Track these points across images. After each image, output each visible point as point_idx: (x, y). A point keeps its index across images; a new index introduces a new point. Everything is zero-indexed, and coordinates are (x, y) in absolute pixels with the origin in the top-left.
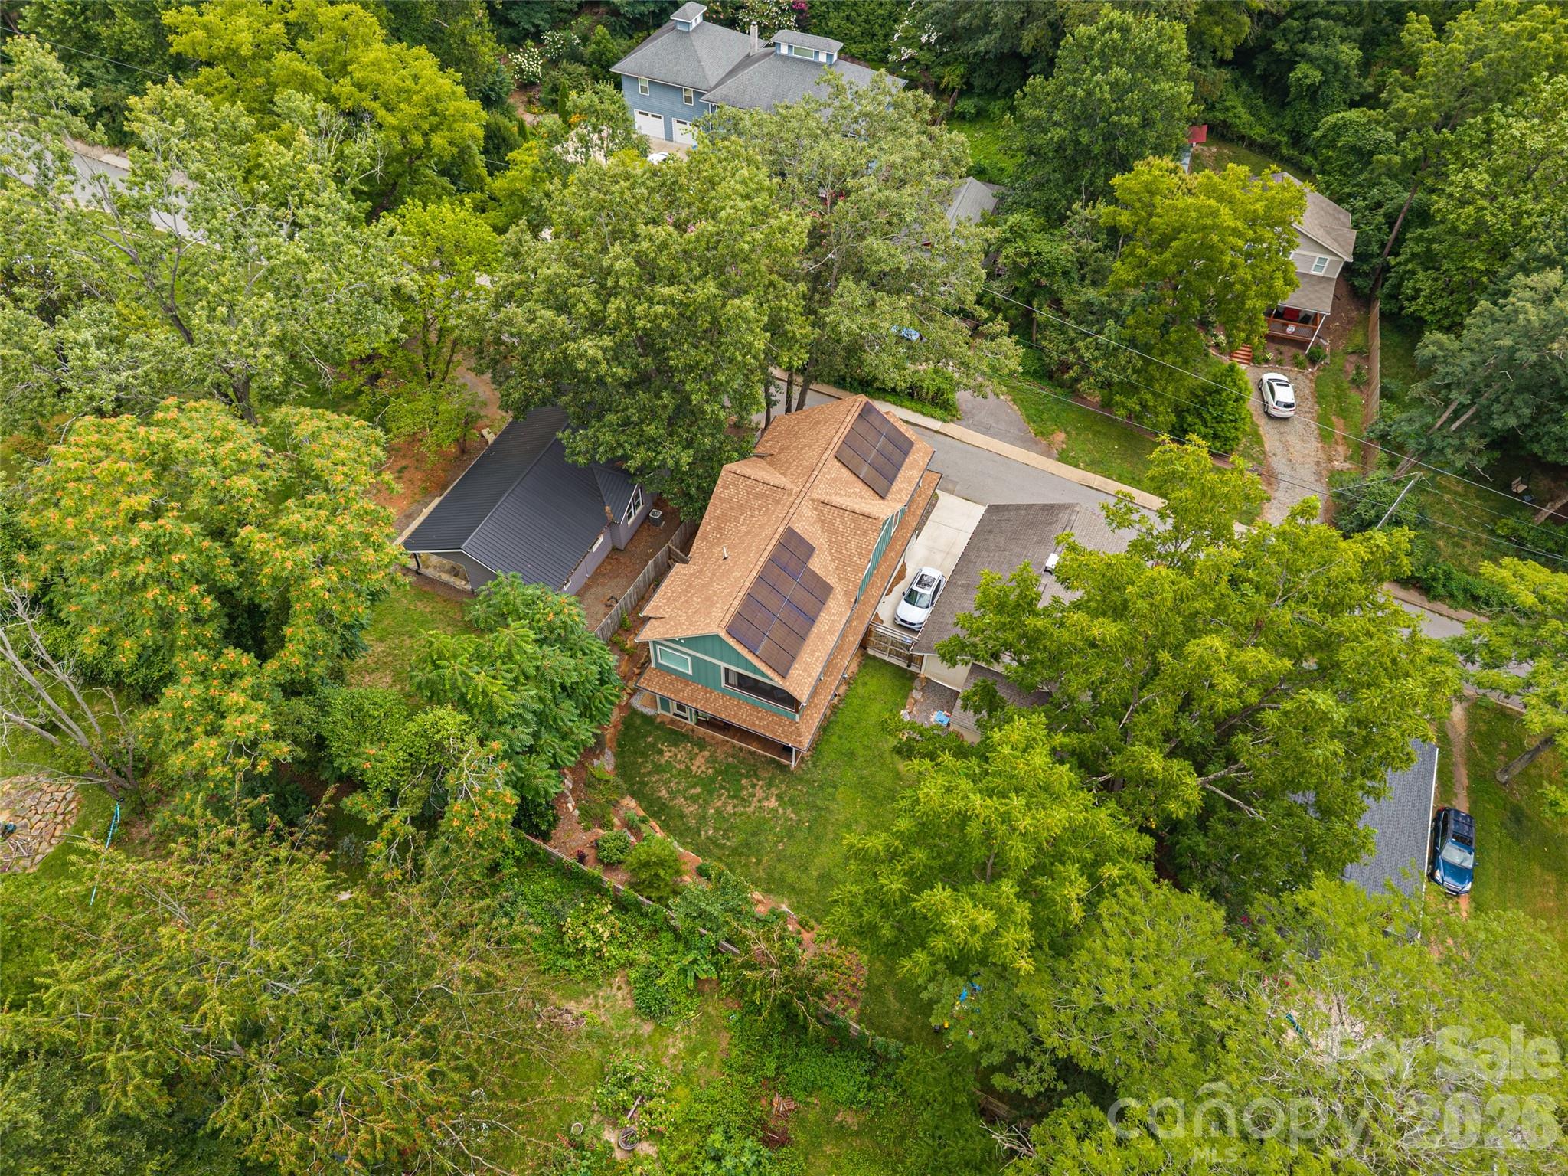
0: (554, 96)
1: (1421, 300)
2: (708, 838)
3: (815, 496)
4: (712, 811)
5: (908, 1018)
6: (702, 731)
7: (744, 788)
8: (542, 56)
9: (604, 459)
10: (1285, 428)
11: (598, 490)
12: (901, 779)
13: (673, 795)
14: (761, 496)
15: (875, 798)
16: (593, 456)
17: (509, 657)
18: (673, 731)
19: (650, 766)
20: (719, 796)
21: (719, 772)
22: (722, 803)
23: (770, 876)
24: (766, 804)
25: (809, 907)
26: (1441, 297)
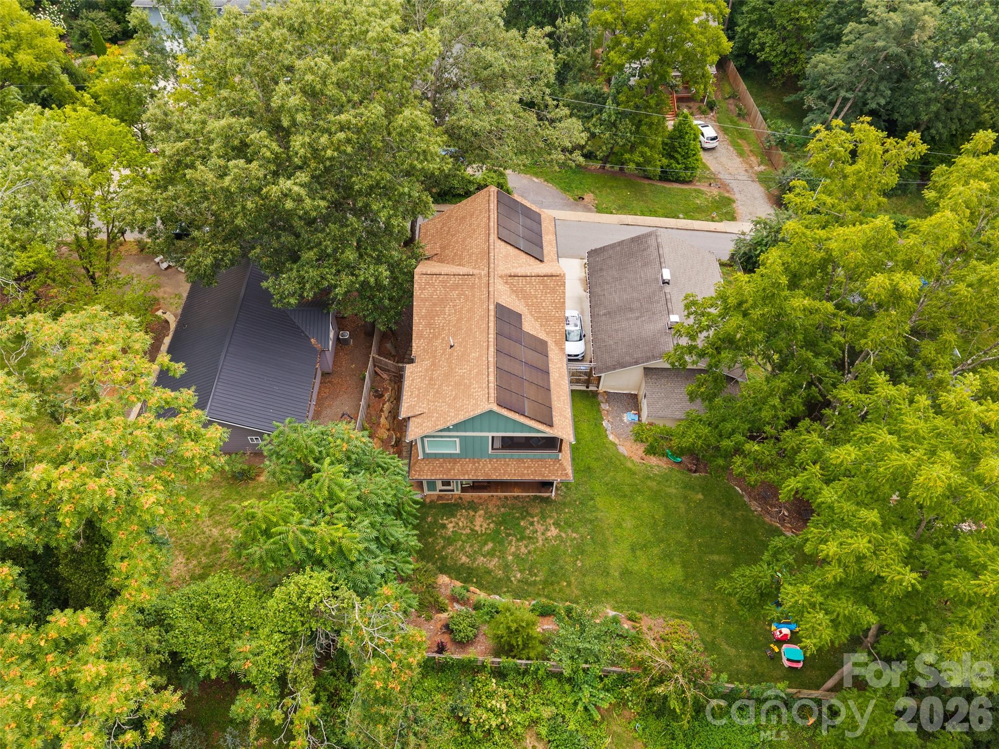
0: (85, 41)
1: (767, 50)
2: (519, 581)
3: (500, 273)
4: (510, 558)
5: (747, 657)
6: (468, 495)
7: (525, 528)
8: (61, 12)
9: (311, 295)
10: (716, 154)
11: (298, 328)
12: (635, 474)
13: (472, 557)
14: (456, 287)
15: (625, 496)
16: (301, 296)
17: (332, 498)
18: (445, 506)
19: (441, 542)
20: (510, 543)
21: (499, 524)
22: (514, 548)
23: (584, 590)
24: (549, 534)
25: (626, 602)
26: (779, 44)
